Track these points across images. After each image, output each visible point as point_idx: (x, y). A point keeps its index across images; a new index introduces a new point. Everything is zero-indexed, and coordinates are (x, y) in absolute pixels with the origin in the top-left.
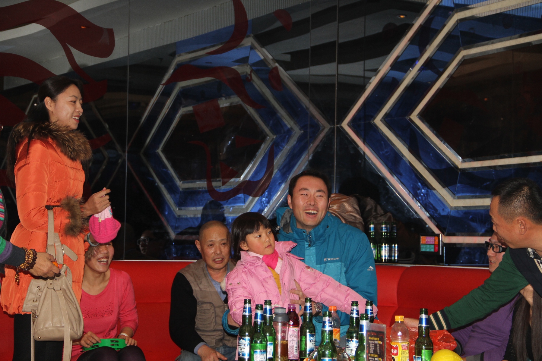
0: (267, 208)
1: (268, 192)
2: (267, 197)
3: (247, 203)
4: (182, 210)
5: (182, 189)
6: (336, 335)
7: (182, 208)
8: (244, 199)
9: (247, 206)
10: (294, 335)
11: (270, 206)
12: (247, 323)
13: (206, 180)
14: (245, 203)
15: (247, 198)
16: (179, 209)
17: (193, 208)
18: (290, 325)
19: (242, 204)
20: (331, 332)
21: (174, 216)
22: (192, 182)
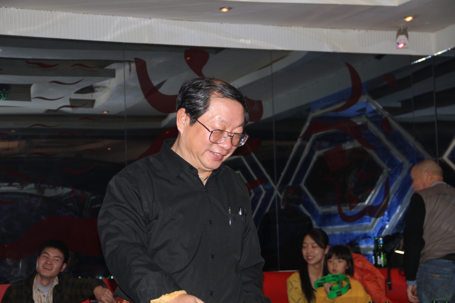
0: (387, 225)
1: (387, 212)
2: (387, 217)
3: (372, 222)
5: (321, 213)
8: (370, 219)
9: (372, 224)
11: (390, 224)
13: (337, 205)
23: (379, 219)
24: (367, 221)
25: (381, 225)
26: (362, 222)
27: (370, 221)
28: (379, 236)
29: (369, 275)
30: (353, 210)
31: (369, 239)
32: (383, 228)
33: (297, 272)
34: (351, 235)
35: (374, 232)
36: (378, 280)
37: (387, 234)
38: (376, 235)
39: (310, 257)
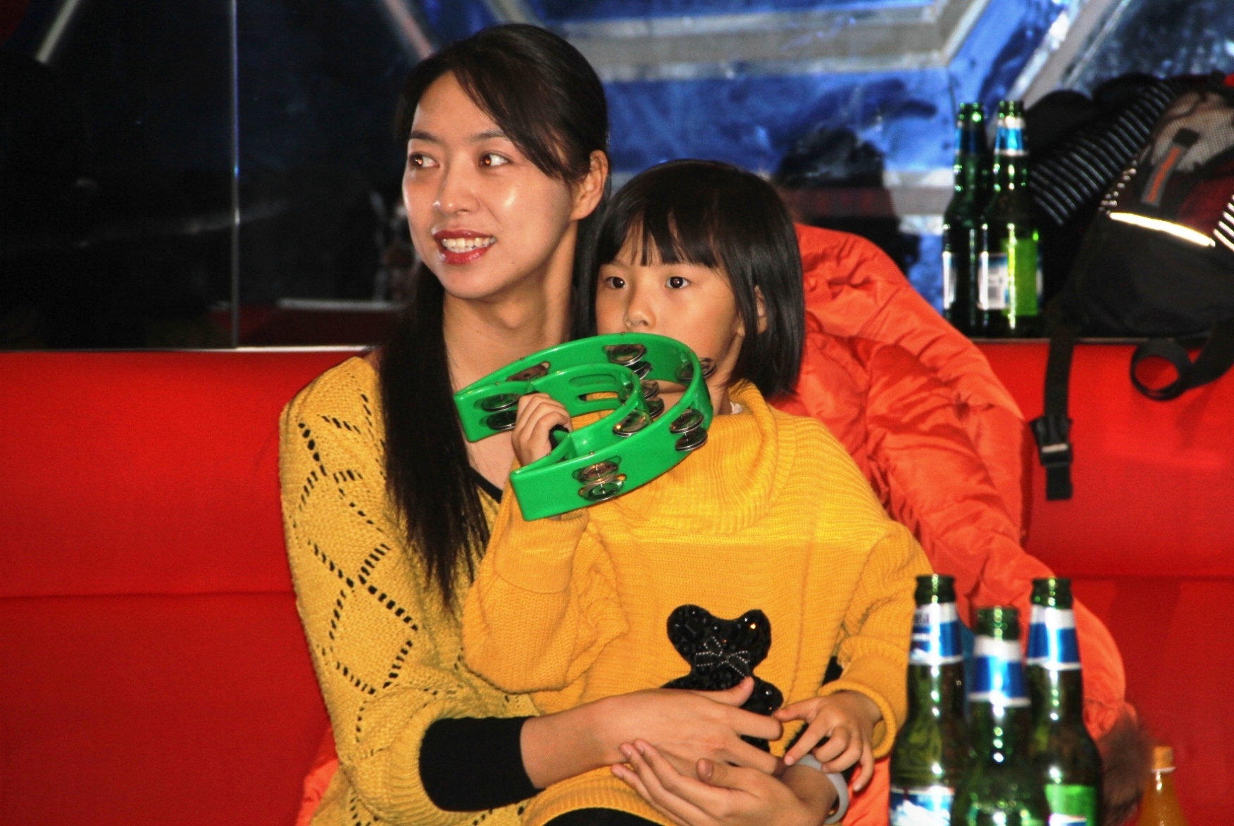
0: (1062, 19)
25: (1014, 15)
28: (991, 104)
29: (909, 384)
31: (914, 124)
32: (1025, 42)
33: (362, 355)
35: (960, 67)
36: (970, 425)
38: (969, 95)
39: (458, 245)
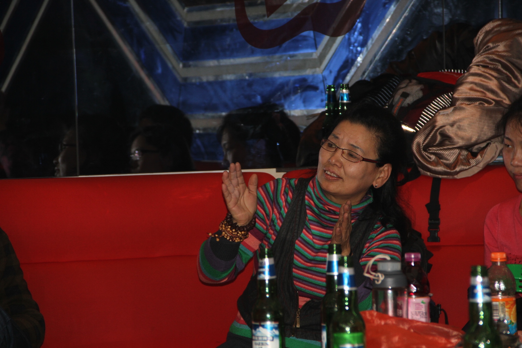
0: (361, 55)
1: (362, 22)
2: (360, 34)
3: (321, 47)
4: (189, 66)
5: (189, 23)
6: (512, 309)
7: (191, 63)
8: (315, 40)
9: (321, 54)
10: (419, 312)
11: (369, 52)
12: (268, 296)
13: (233, 3)
14: (316, 48)
15: (322, 39)
16: (184, 66)
17: (212, 63)
18: (410, 294)
19: (310, 51)
20: (488, 306)
21: (175, 79)
22: (207, 9)
23: (339, 39)
24: (307, 47)
25: (344, 55)
26: (297, 48)
27: (316, 46)
30: (273, 17)
31: (311, 93)
32: (348, 64)
34: (266, 81)
35: (326, 73)
37: (358, 78)
